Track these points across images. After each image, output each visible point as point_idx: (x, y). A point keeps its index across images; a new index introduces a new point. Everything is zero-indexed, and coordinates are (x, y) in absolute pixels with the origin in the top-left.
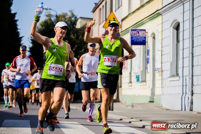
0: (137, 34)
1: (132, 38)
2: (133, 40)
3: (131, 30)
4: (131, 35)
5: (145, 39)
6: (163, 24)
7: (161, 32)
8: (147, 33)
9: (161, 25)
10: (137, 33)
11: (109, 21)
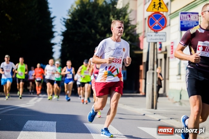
0: (188, 18)
1: (181, 22)
2: (183, 25)
3: (181, 13)
4: (181, 19)
5: (197, 24)
8: (200, 17)
10: (188, 16)
11: (154, 4)
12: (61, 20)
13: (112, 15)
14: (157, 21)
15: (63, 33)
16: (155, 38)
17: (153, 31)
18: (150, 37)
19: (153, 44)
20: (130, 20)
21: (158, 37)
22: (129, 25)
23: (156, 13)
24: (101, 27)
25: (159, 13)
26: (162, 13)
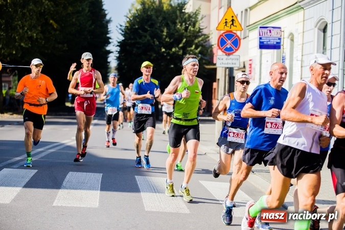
0: (269, 34)
1: (260, 38)
2: (263, 42)
3: (260, 27)
4: (260, 35)
5: (279, 41)
6: (305, 22)
7: (302, 34)
8: (282, 33)
9: (302, 23)
10: (269, 31)
11: (225, 21)
12: (117, 27)
13: (180, 22)
14: (229, 41)
15: (119, 42)
16: (226, 62)
17: (224, 54)
18: (221, 61)
19: (224, 69)
20: (201, 28)
21: (230, 61)
22: (200, 34)
23: (227, 31)
24: (166, 37)
25: (231, 32)
26: (235, 32)
